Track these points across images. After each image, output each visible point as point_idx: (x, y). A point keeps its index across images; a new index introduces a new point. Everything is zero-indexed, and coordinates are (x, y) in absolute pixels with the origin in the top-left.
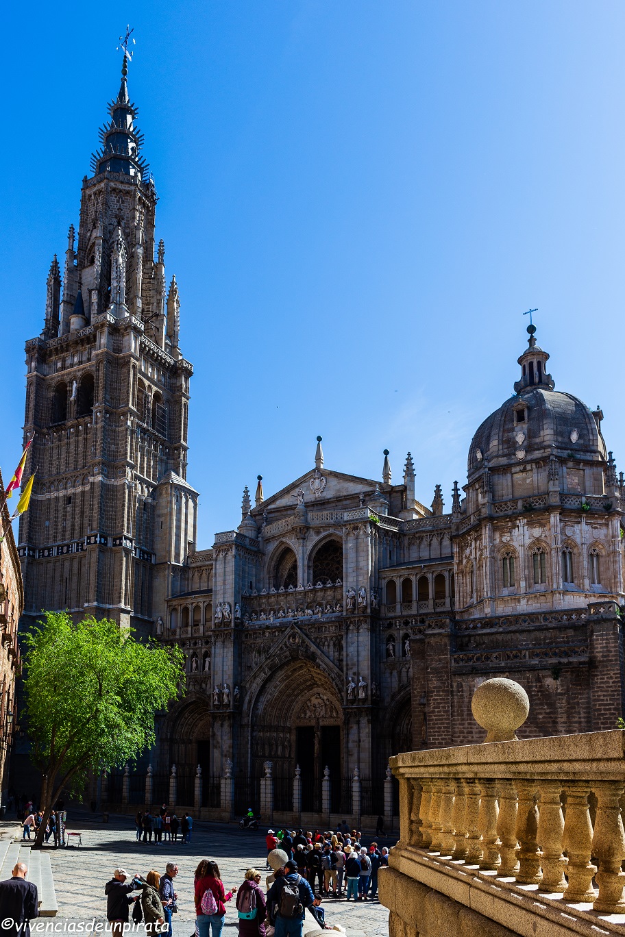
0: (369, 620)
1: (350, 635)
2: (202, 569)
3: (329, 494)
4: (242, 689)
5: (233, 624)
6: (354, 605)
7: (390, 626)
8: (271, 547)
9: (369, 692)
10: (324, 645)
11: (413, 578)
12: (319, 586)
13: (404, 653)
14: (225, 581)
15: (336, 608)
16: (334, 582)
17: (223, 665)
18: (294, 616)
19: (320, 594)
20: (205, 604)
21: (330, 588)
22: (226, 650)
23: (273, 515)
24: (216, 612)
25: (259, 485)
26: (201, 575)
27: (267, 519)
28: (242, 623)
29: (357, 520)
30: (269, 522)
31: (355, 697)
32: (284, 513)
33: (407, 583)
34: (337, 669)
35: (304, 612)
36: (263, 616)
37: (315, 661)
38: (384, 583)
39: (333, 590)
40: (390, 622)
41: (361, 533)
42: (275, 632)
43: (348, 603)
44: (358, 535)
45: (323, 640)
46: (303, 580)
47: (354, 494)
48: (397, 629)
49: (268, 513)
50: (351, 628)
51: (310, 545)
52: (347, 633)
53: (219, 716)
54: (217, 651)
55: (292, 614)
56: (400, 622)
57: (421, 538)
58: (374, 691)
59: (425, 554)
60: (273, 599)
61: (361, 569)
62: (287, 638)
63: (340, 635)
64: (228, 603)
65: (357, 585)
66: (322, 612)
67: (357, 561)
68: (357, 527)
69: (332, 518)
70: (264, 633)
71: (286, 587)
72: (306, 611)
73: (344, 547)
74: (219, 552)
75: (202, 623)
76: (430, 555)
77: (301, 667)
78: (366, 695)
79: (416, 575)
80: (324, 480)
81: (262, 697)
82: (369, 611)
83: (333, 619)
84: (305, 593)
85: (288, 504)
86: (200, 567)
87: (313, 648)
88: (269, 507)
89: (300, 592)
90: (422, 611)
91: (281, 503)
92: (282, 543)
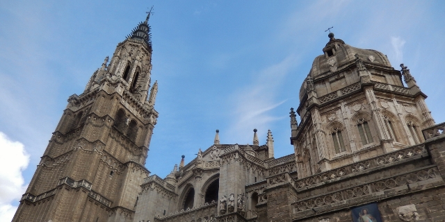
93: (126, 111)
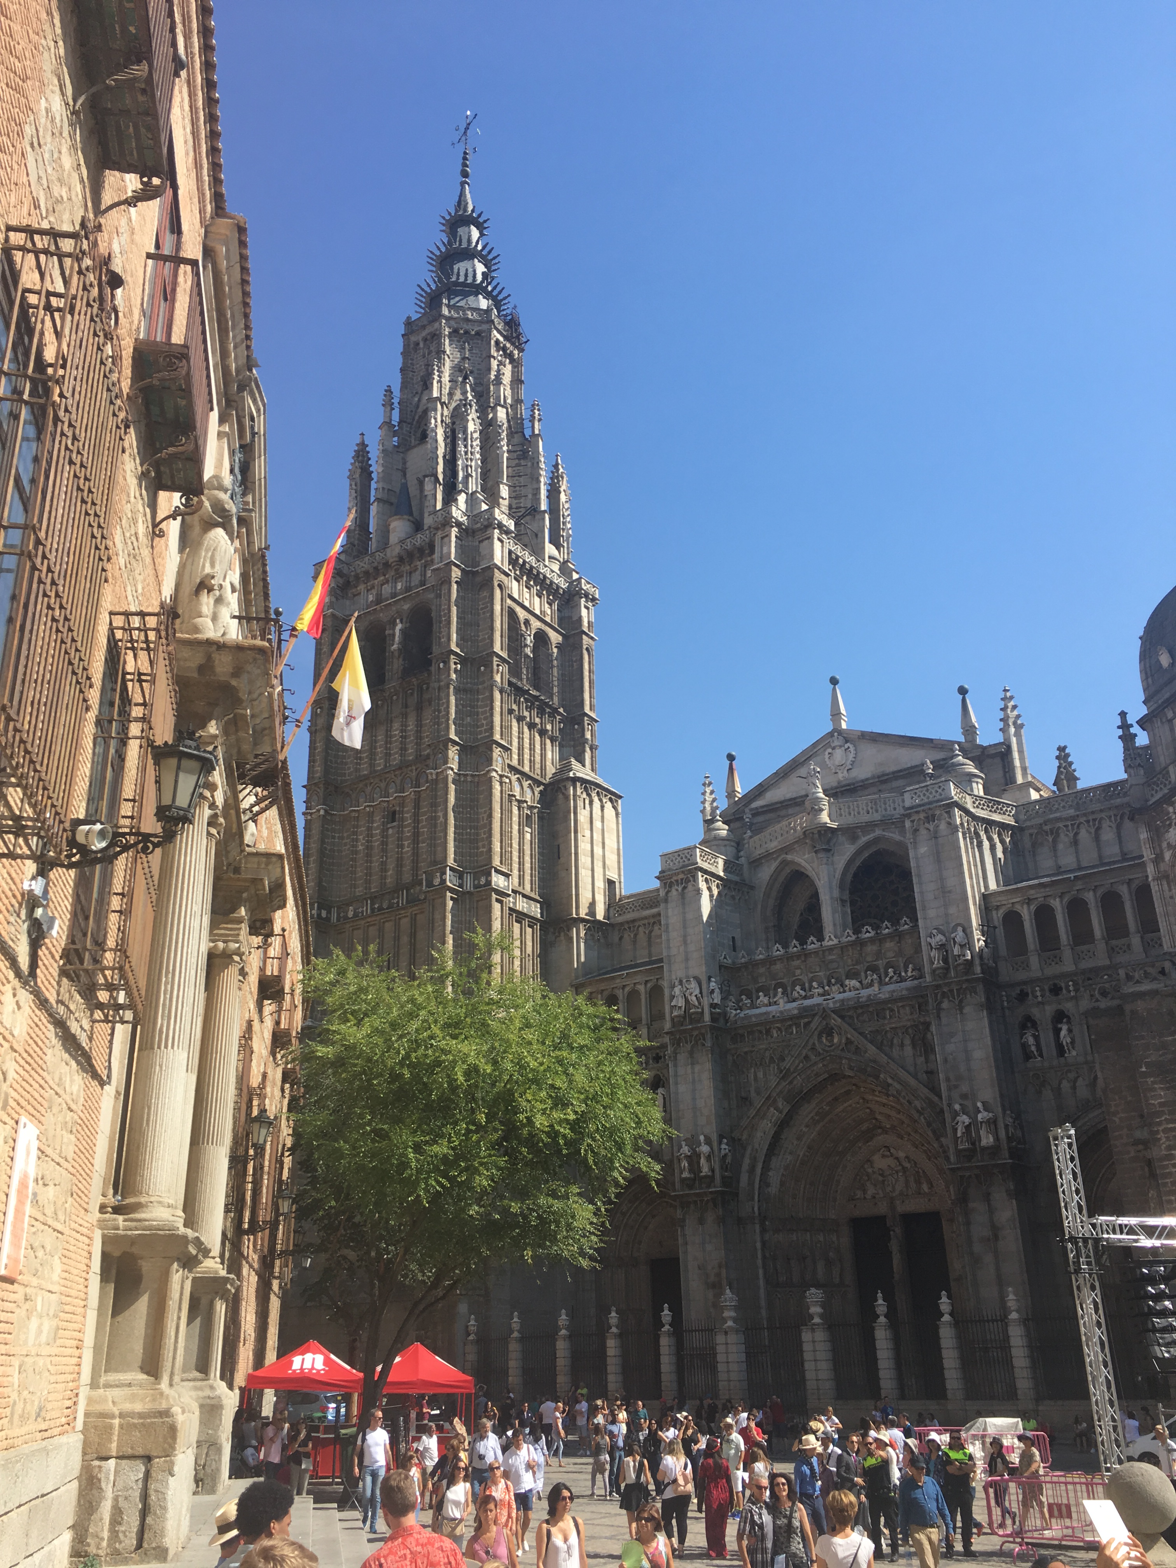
0: (980, 988)
1: (944, 1020)
2: (637, 924)
3: (863, 772)
4: (737, 1144)
5: (707, 1017)
6: (945, 960)
7: (1023, 996)
8: (766, 873)
9: (1002, 1134)
10: (891, 1046)
11: (1056, 904)
12: (868, 933)
13: (1061, 1050)
14: (685, 937)
15: (906, 972)
16: (896, 922)
17: (694, 1099)
18: (823, 995)
19: (870, 949)
20: (649, 985)
21: (890, 936)
22: (697, 1068)
23: (760, 819)
24: (673, 997)
25: (731, 769)
26: (636, 935)
27: (752, 824)
28: (725, 1014)
29: (930, 803)
30: (757, 830)
31: (973, 1144)
32: (783, 813)
33: (1044, 915)
34: (926, 1091)
35: (842, 985)
36: (763, 999)
37: (877, 1077)
38: (997, 917)
39: (897, 938)
40: (1022, 991)
41: (943, 826)
42: (790, 1026)
43: (932, 959)
44: (936, 832)
45: (889, 1035)
46: (835, 925)
47: (912, 767)
48: (1039, 1003)
49: (754, 815)
50: (945, 1005)
51: (841, 861)
52: (939, 1017)
53: (695, 1202)
54: (681, 1071)
55: (820, 990)
56: (1042, 990)
57: (1055, 833)
58: (1011, 1130)
59: (1068, 860)
60: (778, 966)
61: (950, 892)
62: (815, 1037)
63: (924, 1023)
64: (696, 978)
65: (948, 923)
66: (881, 983)
67: (942, 879)
68: (933, 816)
69: (877, 811)
70: (768, 1032)
71: (803, 942)
72: (847, 982)
73: (911, 854)
74: (670, 887)
75: (644, 1022)
76: (1078, 861)
77: (848, 1093)
78: (997, 1139)
79: (1060, 897)
80: (852, 749)
81: (774, 1159)
82: (978, 969)
83: (904, 992)
84: (843, 948)
85: (788, 796)
86: (634, 921)
87: (872, 1050)
88: (754, 805)
89: (831, 949)
90: (1085, 965)
91: (773, 796)
92: (785, 863)
93: (518, 609)
